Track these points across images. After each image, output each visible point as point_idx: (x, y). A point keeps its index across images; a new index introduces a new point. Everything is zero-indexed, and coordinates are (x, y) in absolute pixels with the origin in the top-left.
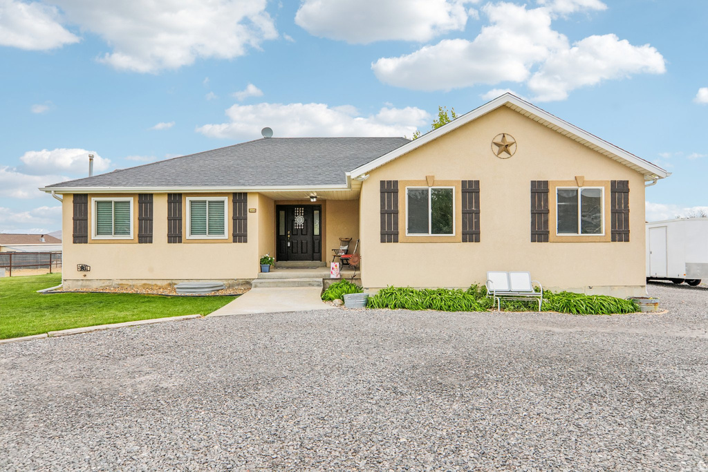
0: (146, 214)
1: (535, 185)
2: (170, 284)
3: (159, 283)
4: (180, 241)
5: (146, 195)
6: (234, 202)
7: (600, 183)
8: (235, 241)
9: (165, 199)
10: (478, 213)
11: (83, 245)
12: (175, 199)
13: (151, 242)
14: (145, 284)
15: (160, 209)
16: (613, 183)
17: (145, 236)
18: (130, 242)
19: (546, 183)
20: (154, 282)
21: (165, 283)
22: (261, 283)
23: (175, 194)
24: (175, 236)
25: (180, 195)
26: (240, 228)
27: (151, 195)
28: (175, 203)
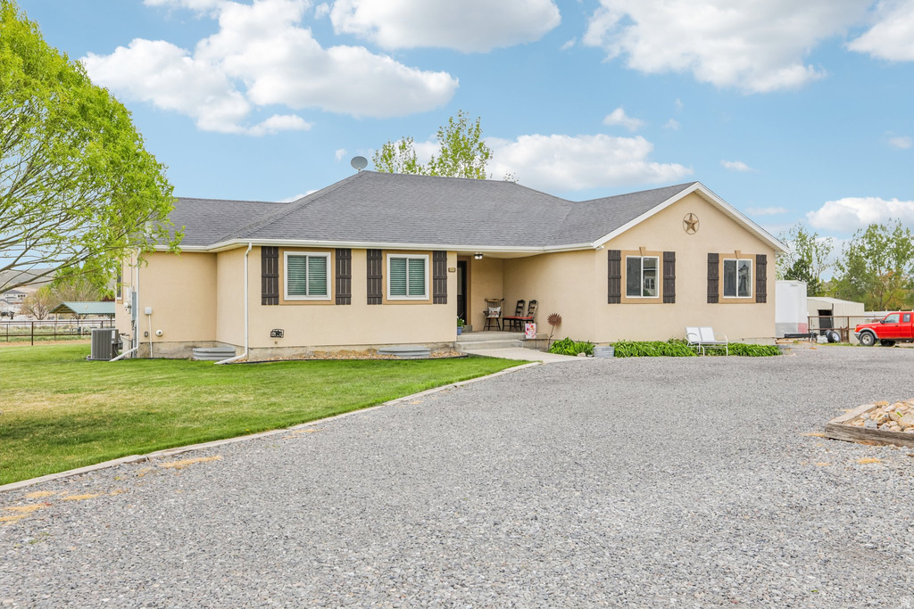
0: (344, 272)
1: (710, 256)
2: (369, 350)
3: (357, 349)
4: (380, 303)
5: (343, 250)
6: (435, 261)
7: (750, 256)
8: (435, 303)
9: (364, 255)
10: (674, 279)
11: (273, 307)
12: (374, 256)
13: (349, 303)
14: (342, 351)
15: (359, 266)
16: (757, 256)
17: (343, 297)
18: (327, 303)
19: (717, 255)
20: (352, 349)
21: (365, 348)
22: (469, 345)
23: (374, 250)
24: (375, 297)
25: (380, 251)
26: (440, 288)
27: (349, 250)
28: (374, 260)
